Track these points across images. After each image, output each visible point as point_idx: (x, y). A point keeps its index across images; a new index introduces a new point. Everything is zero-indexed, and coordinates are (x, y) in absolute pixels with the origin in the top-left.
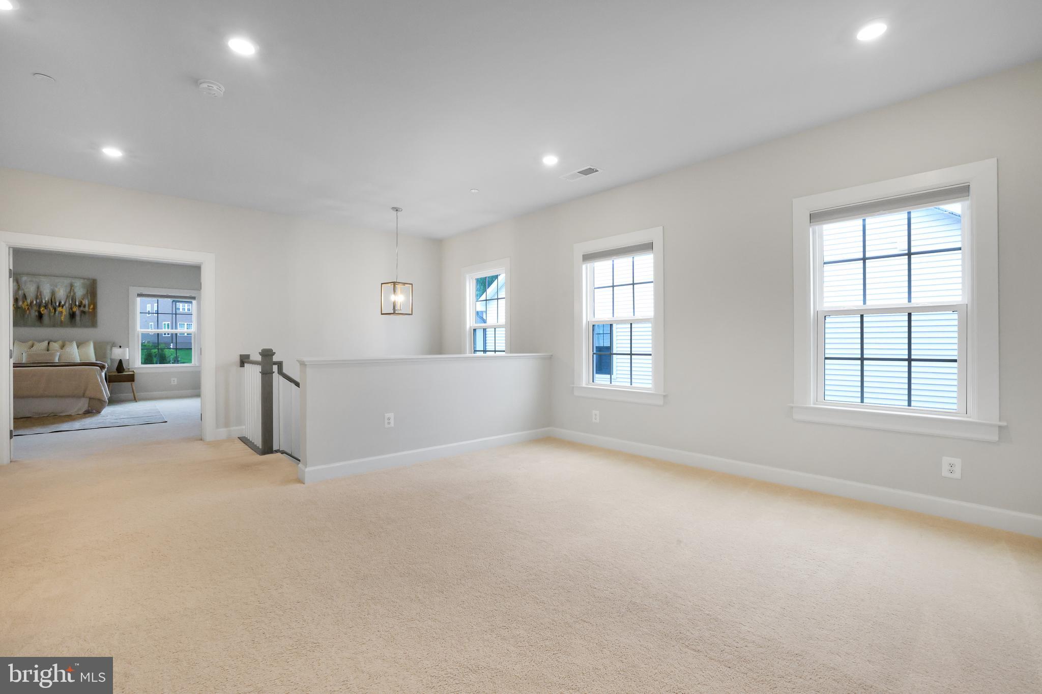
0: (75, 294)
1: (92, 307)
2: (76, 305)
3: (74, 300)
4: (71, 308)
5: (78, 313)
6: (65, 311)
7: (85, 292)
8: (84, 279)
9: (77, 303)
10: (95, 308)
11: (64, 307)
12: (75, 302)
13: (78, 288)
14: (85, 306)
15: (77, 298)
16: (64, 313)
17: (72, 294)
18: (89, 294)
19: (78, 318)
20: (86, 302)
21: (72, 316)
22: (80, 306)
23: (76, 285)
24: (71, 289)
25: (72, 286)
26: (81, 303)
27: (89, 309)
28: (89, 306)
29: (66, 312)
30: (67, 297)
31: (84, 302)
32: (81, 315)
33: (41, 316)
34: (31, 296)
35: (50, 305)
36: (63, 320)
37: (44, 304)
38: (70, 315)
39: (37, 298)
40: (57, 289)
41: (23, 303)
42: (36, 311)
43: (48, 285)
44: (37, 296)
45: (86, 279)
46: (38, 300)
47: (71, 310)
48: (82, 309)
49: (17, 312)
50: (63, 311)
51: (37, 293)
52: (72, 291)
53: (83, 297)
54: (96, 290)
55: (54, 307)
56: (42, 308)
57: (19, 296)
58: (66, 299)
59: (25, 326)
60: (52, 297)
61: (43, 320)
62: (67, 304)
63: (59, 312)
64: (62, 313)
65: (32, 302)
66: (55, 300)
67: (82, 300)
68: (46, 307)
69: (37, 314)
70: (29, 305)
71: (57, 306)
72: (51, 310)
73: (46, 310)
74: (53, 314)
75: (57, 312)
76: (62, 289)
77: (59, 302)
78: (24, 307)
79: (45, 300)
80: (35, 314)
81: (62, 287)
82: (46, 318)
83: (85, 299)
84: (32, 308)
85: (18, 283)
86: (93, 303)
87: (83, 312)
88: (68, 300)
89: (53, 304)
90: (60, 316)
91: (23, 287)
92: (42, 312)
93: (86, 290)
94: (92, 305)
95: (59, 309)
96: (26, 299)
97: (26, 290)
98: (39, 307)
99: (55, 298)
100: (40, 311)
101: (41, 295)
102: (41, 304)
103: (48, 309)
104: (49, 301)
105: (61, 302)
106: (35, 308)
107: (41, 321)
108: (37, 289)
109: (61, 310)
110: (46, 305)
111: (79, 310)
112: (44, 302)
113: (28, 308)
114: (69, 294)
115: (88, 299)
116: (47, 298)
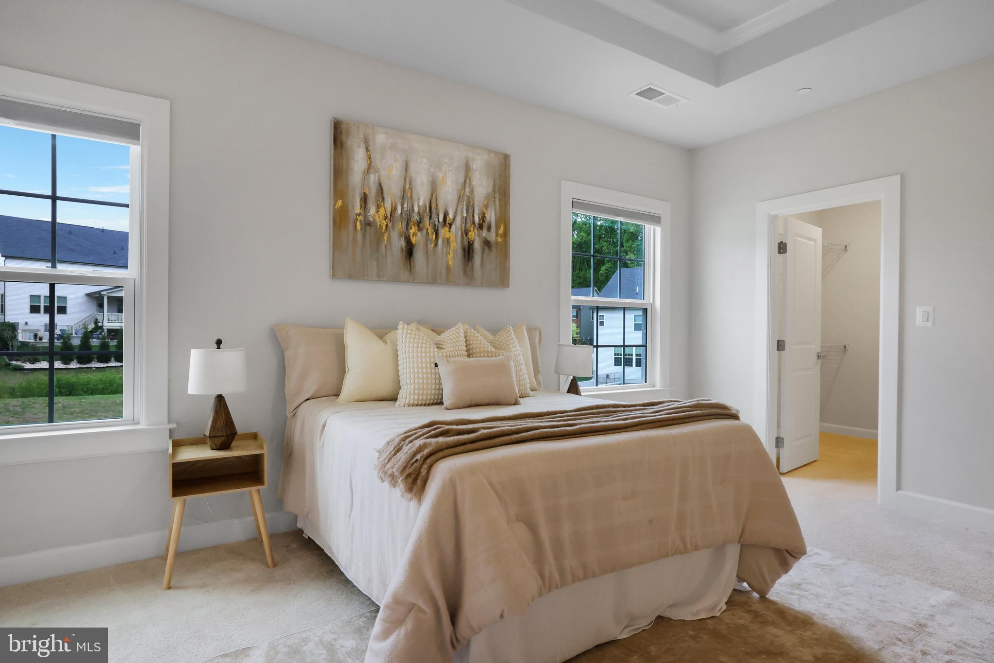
0: (472, 191)
1: (501, 231)
2: (474, 222)
3: (470, 208)
4: (466, 232)
5: (477, 245)
6: (454, 235)
7: (490, 190)
8: (490, 151)
9: (477, 219)
10: (506, 235)
11: (453, 226)
12: (473, 216)
14: (489, 229)
15: (476, 203)
16: (452, 244)
17: (467, 190)
18: (497, 195)
19: (477, 260)
20: (491, 216)
21: (468, 251)
22: (481, 226)
23: (474, 166)
24: (466, 176)
25: (468, 169)
26: (483, 218)
27: (497, 235)
28: (497, 229)
29: (456, 240)
30: (460, 199)
31: (488, 216)
32: (483, 250)
33: (409, 251)
34: (393, 190)
35: (427, 220)
36: (450, 263)
37: (416, 217)
38: (464, 250)
39: (403, 198)
40: (440, 175)
41: (378, 211)
42: (400, 235)
43: (425, 161)
44: (404, 191)
45: (492, 155)
46: (406, 202)
47: (466, 235)
48: (484, 235)
49: (364, 236)
50: (450, 239)
51: (405, 183)
52: (467, 184)
53: (487, 202)
54: (509, 185)
55: (435, 225)
56: (413, 227)
57: (369, 189)
58: (457, 207)
59: (380, 277)
60: (432, 196)
61: (414, 262)
62: (458, 220)
63: (443, 242)
64: (449, 244)
65: (394, 210)
66: (437, 205)
67: (485, 211)
68: (421, 224)
69: (403, 243)
70: (389, 217)
71: (440, 225)
72: (428, 233)
73: (419, 234)
74: (432, 246)
75: (440, 241)
76: (449, 177)
77: (445, 214)
78: (379, 224)
79: (419, 206)
80: (399, 244)
81: (451, 168)
82: (419, 256)
83: (489, 209)
84: (393, 227)
85: (368, 150)
86: (504, 219)
87: (487, 243)
88: (459, 209)
89: (434, 216)
90: (445, 252)
91: (377, 162)
92: (413, 240)
93: (492, 183)
94: (502, 225)
95: (444, 232)
96: (383, 198)
97: (383, 173)
98: (408, 224)
99: (436, 199)
100: (409, 236)
101: (411, 189)
102: (410, 215)
103: (425, 232)
104: (426, 208)
105: (448, 214)
106: (400, 226)
107: (410, 265)
108: (404, 172)
109: (447, 236)
110: (420, 219)
111: (480, 238)
112: (416, 210)
113: (387, 226)
114: (463, 192)
115: (495, 208)
116: (421, 199)
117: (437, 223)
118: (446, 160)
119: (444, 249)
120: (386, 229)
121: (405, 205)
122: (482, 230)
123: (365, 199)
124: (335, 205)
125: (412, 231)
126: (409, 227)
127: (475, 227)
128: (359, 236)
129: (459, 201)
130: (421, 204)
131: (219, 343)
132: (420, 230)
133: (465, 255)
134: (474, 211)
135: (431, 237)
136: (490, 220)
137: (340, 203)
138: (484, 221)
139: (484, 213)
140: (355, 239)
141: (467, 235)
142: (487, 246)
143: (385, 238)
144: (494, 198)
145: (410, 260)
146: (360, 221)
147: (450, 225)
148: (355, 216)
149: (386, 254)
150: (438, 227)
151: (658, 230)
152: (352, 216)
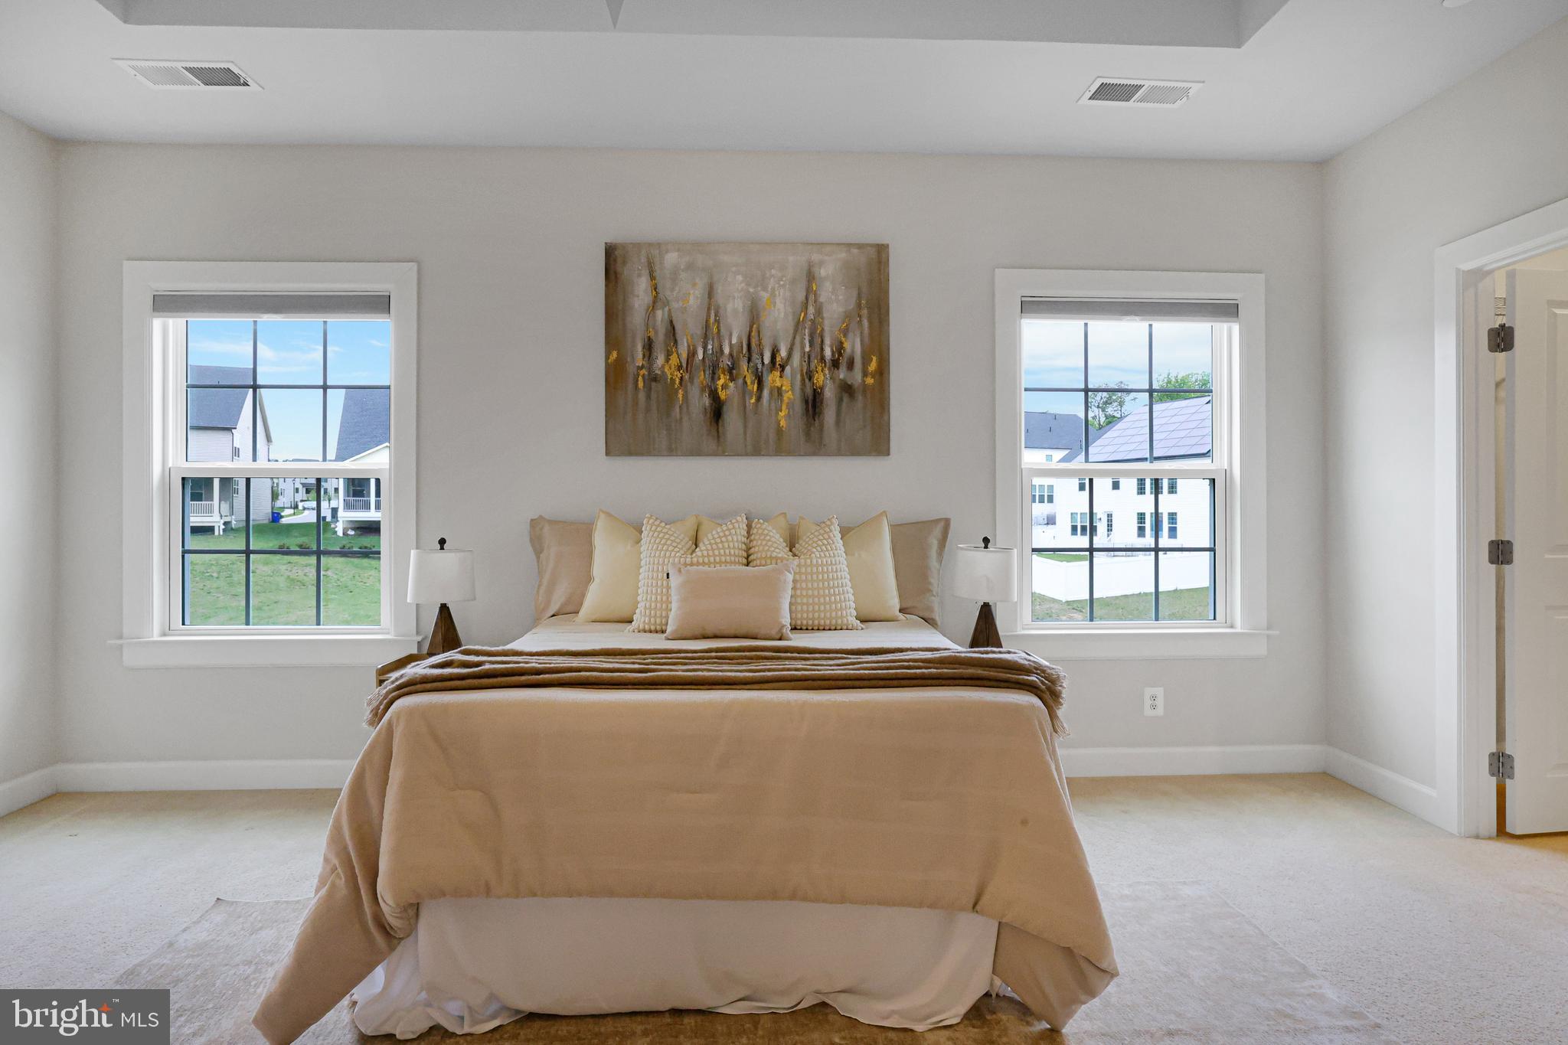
0: (819, 312)
1: (873, 366)
2: (822, 359)
3: (816, 337)
4: (810, 375)
5: (829, 393)
6: (788, 384)
7: (852, 305)
8: (849, 245)
9: (828, 353)
10: (883, 372)
11: (788, 369)
12: (822, 349)
13: (828, 286)
14: (851, 365)
15: (827, 329)
16: (788, 396)
17: (811, 310)
18: (865, 312)
19: (829, 414)
20: (854, 346)
21: (813, 404)
22: (835, 364)
23: (823, 272)
24: (809, 290)
25: (811, 277)
26: (839, 349)
27: (865, 374)
28: (866, 361)
29: (792, 389)
30: (798, 325)
31: (847, 345)
32: (840, 401)
33: (717, 411)
34: (690, 329)
35: (744, 365)
36: (783, 423)
37: (726, 362)
38: (807, 402)
39: (706, 337)
40: (765, 295)
41: (667, 360)
42: (703, 390)
43: (740, 278)
44: (707, 326)
45: (855, 251)
46: (710, 342)
47: (810, 380)
48: (842, 376)
49: (648, 397)
50: (784, 388)
51: (708, 316)
52: (811, 302)
53: (847, 325)
54: (887, 292)
55: (757, 369)
56: (722, 377)
57: (656, 332)
58: (794, 338)
59: (672, 451)
60: (751, 327)
61: (723, 426)
62: (796, 359)
63: (771, 393)
64: (781, 396)
65: (692, 354)
66: (760, 340)
67: (843, 339)
68: (734, 371)
69: (706, 401)
70: (684, 365)
71: (765, 369)
72: (746, 383)
73: (731, 385)
74: (753, 401)
75: (766, 393)
76: (779, 295)
77: (773, 351)
78: (669, 377)
79: (731, 345)
80: (700, 402)
81: (782, 283)
82: (732, 419)
83: (851, 335)
84: (691, 379)
85: (652, 277)
86: (879, 348)
87: (847, 389)
88: (798, 338)
89: (755, 357)
90: (773, 408)
91: (666, 292)
92: (722, 395)
93: (855, 293)
94: (874, 358)
95: (773, 379)
96: (676, 342)
97: (675, 305)
98: (714, 373)
99: (759, 332)
100: (716, 389)
101: (717, 322)
102: (718, 360)
103: (740, 381)
104: (742, 346)
105: (778, 351)
106: (702, 377)
107: (718, 432)
108: (706, 300)
109: (778, 384)
110: (733, 364)
111: (834, 382)
112: (727, 351)
113: (681, 378)
114: (803, 315)
115: (861, 333)
116: (735, 333)
117: (760, 366)
118: (773, 272)
119: (773, 404)
120: (681, 383)
121: (710, 347)
122: (838, 369)
123: (649, 346)
124: (607, 358)
125: (721, 382)
126: (716, 376)
127: (825, 366)
128: (642, 396)
129: (796, 331)
130: (734, 341)
131: (442, 542)
132: (732, 379)
133: (807, 410)
134: (822, 341)
135: (750, 387)
136: (853, 351)
137: (614, 354)
138: (840, 354)
139: (841, 343)
140: (636, 403)
141: (810, 378)
142: (847, 392)
143: (680, 396)
144: (860, 316)
145: (718, 425)
146: (643, 376)
147: (783, 367)
148: (635, 369)
149: (681, 419)
150: (762, 373)
151: (1236, 328)
152: (631, 369)
